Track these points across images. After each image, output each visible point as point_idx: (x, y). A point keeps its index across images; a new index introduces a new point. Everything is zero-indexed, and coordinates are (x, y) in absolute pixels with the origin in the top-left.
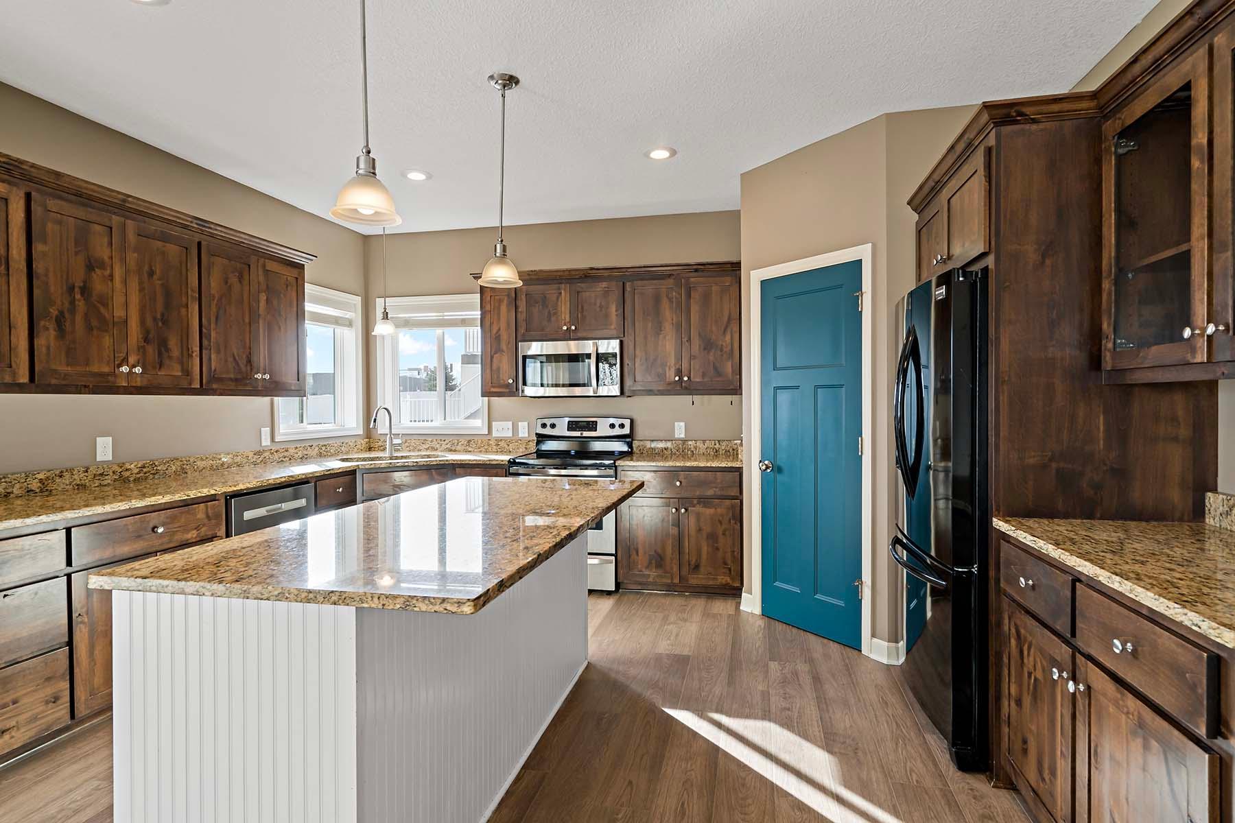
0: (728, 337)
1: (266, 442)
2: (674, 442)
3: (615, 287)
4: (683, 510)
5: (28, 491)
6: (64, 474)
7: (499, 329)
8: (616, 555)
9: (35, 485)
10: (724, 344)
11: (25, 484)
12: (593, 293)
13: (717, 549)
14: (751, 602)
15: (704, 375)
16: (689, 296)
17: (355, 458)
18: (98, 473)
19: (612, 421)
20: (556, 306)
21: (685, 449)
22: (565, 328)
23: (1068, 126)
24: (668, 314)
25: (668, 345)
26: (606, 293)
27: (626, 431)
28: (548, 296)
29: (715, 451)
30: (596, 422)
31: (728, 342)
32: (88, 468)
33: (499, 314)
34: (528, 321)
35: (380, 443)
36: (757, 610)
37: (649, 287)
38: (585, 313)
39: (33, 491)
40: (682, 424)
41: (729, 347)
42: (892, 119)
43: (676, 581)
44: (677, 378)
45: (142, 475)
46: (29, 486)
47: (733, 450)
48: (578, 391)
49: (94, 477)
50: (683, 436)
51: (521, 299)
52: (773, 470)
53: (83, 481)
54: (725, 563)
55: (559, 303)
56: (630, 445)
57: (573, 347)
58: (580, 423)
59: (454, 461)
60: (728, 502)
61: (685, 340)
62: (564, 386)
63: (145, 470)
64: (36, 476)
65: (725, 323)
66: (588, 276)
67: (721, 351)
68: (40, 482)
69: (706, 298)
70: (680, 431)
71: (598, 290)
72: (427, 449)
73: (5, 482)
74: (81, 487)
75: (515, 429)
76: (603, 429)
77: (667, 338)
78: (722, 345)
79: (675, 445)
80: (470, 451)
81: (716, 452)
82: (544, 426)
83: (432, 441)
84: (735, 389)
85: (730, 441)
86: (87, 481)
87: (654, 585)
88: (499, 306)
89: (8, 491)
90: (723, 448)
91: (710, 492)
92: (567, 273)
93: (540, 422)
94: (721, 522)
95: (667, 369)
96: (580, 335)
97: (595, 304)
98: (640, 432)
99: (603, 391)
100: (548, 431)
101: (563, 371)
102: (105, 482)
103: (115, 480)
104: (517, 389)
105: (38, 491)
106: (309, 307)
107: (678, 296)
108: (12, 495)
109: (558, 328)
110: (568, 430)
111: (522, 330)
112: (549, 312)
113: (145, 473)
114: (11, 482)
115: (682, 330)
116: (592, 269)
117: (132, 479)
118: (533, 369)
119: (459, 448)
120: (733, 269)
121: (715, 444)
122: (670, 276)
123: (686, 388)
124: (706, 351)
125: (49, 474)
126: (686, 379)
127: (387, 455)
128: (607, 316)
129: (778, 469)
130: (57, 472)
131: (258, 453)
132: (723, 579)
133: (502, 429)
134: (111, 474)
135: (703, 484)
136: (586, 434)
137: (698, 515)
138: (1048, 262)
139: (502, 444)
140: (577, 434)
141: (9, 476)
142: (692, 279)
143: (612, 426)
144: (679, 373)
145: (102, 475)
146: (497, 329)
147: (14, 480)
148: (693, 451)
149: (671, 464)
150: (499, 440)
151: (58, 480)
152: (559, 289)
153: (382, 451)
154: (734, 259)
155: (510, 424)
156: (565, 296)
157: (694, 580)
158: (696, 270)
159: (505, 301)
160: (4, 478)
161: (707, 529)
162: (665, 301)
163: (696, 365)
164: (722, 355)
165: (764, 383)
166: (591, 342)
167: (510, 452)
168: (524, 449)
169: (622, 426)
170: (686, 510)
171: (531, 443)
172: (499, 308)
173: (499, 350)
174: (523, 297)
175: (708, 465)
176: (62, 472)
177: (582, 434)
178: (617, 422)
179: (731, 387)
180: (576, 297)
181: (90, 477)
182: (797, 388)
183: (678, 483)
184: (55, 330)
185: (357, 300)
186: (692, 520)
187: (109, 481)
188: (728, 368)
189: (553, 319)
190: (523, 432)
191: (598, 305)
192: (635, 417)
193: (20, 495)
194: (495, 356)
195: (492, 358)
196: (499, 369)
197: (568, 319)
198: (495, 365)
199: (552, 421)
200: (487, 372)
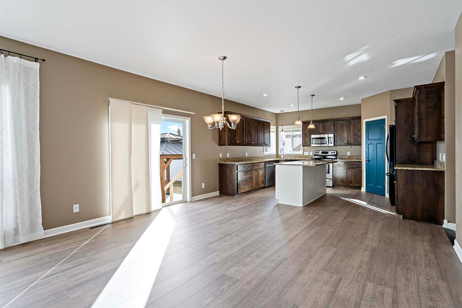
1: (263, 155)
3: (332, 123)
4: (348, 170)
8: (332, 179)
12: (327, 124)
13: (356, 178)
14: (363, 189)
15: (354, 141)
16: (350, 124)
18: (246, 158)
19: (332, 151)
20: (319, 127)
22: (321, 132)
23: (409, 102)
24: (345, 128)
25: (345, 134)
26: (331, 124)
27: (335, 154)
28: (317, 125)
30: (328, 152)
33: (306, 129)
34: (313, 130)
35: (280, 156)
36: (365, 191)
37: (341, 122)
38: (326, 129)
42: (390, 91)
43: (346, 185)
44: (347, 142)
48: (323, 145)
50: (349, 155)
52: (368, 161)
54: (358, 182)
56: (336, 157)
57: (322, 136)
58: (324, 152)
60: (359, 169)
61: (349, 134)
62: (318, 144)
66: (326, 121)
69: (354, 125)
70: (349, 154)
71: (329, 124)
76: (330, 153)
79: (347, 157)
80: (299, 158)
81: (356, 158)
82: (316, 153)
84: (360, 144)
87: (341, 186)
88: (306, 127)
91: (354, 166)
92: (321, 120)
94: (357, 173)
95: (345, 140)
96: (324, 133)
98: (339, 154)
99: (330, 145)
100: (317, 154)
101: (319, 141)
104: (310, 145)
106: (271, 130)
107: (347, 124)
110: (321, 154)
111: (311, 132)
115: (348, 132)
116: (327, 119)
118: (314, 141)
119: (296, 157)
120: (359, 118)
122: (346, 120)
123: (349, 144)
124: (354, 136)
126: (349, 142)
127: (283, 158)
128: (331, 129)
129: (369, 161)
131: (262, 157)
132: (357, 185)
133: (306, 154)
134: (248, 158)
135: (353, 165)
136: (326, 154)
137: (352, 171)
138: (406, 124)
139: (306, 157)
140: (324, 154)
142: (351, 121)
143: (332, 153)
144: (348, 141)
146: (306, 132)
148: (351, 158)
149: (345, 160)
153: (280, 158)
154: (360, 116)
155: (308, 152)
156: (321, 125)
157: (350, 185)
158: (352, 118)
161: (354, 174)
162: (344, 125)
163: (352, 139)
164: (358, 137)
165: (366, 143)
166: (327, 135)
167: (308, 158)
168: (311, 158)
169: (334, 153)
170: (349, 170)
171: (313, 156)
173: (306, 137)
175: (354, 160)
178: (333, 152)
180: (324, 125)
182: (373, 144)
183: (347, 164)
185: (275, 127)
186: (350, 172)
189: (319, 130)
190: (311, 154)
191: (329, 127)
192: (337, 151)
195: (305, 139)
196: (306, 141)
197: (322, 130)
198: (305, 140)
199: (318, 152)
200: (304, 141)
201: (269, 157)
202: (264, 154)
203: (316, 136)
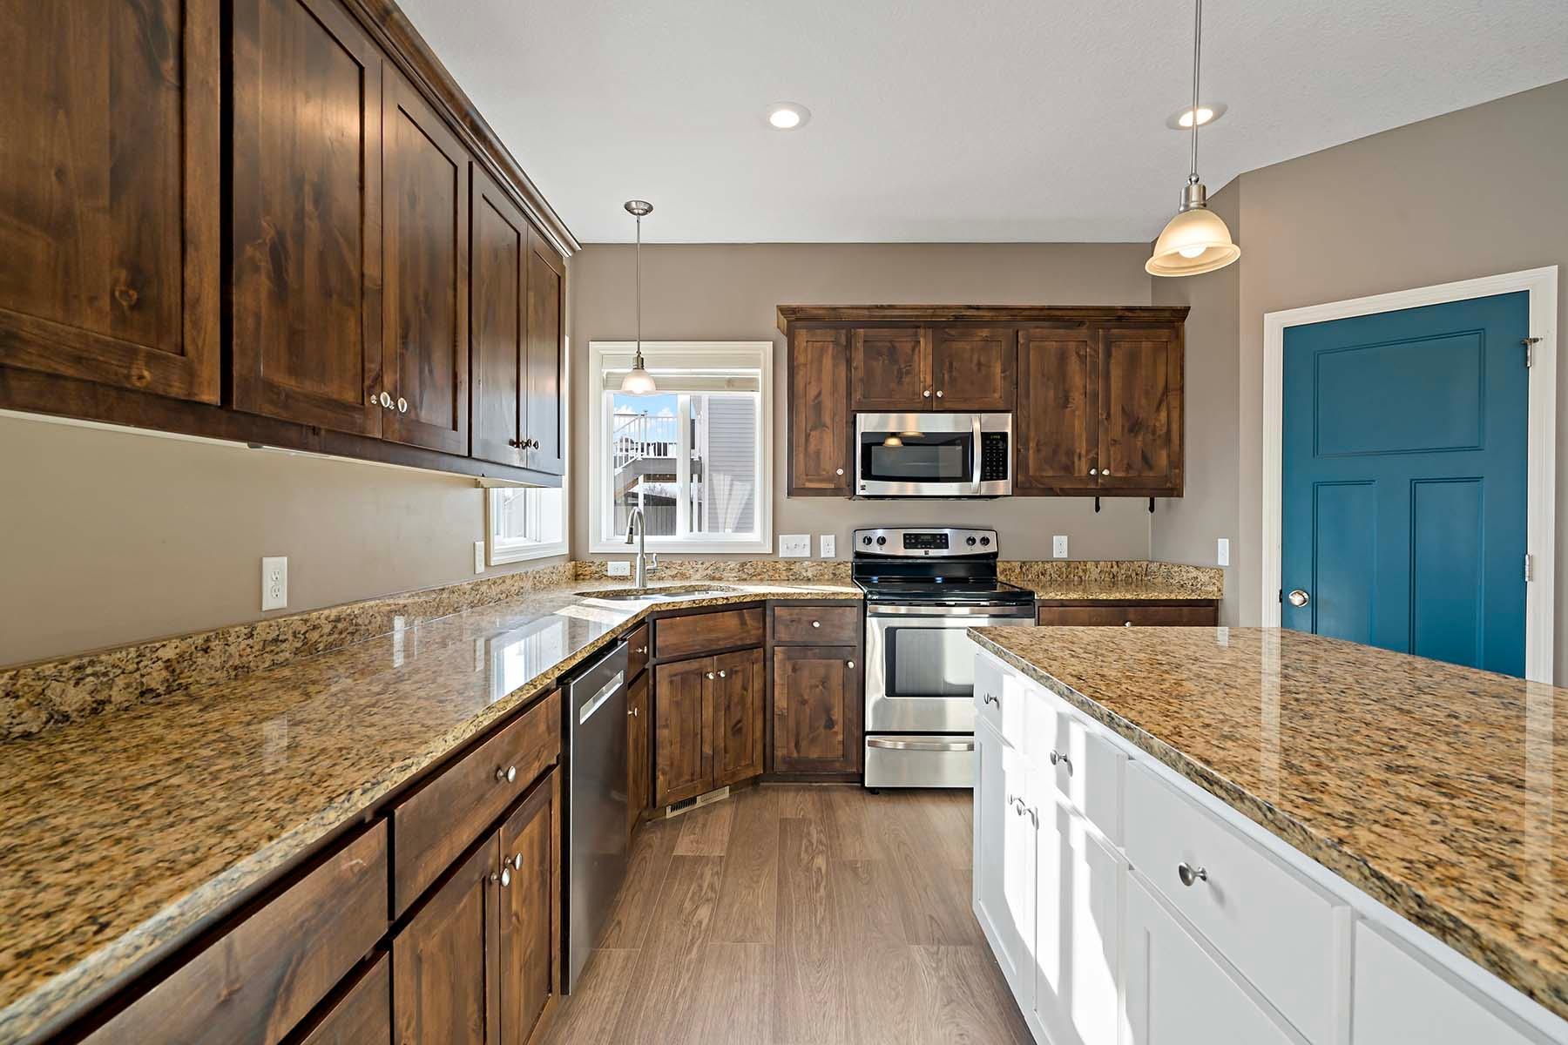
0: (1163, 414)
1: (480, 568)
2: (1054, 564)
3: (1001, 337)
5: (142, 694)
6: (212, 644)
7: (819, 394)
9: (156, 677)
10: (1158, 424)
11: (137, 675)
12: (969, 343)
15: (1129, 468)
16: (1108, 355)
17: (594, 593)
18: (270, 638)
19: (973, 533)
20: (909, 362)
21: (1070, 573)
22: (927, 394)
24: (1078, 379)
25: (1079, 423)
26: (988, 344)
27: (989, 548)
28: (897, 345)
29: (1111, 576)
30: (949, 535)
31: (1163, 422)
32: (254, 629)
33: (820, 371)
34: (868, 380)
35: (594, 568)
37: (1052, 338)
38: (955, 373)
39: (152, 690)
40: (1065, 539)
41: (1165, 430)
44: (1092, 473)
45: (336, 636)
46: (144, 680)
47: (1137, 574)
49: (264, 648)
50: (1065, 555)
51: (856, 348)
53: (244, 658)
55: (916, 357)
58: (922, 537)
59: (773, 595)
61: (1101, 417)
63: (340, 626)
64: (160, 653)
65: (1159, 394)
67: (1154, 433)
68: (167, 668)
69: (1133, 360)
70: (1060, 547)
71: (977, 339)
72: (673, 577)
73: (92, 675)
74: (242, 672)
75: (815, 545)
76: (956, 546)
77: (1077, 413)
78: (1155, 426)
79: (1056, 568)
80: (746, 580)
81: (1113, 578)
82: (867, 540)
83: (681, 565)
84: (1174, 488)
85: (1133, 562)
86: (251, 658)
88: (821, 357)
89: (99, 697)
90: (1123, 572)
92: (930, 312)
93: (860, 536)
95: (1076, 459)
96: (950, 404)
97: (971, 361)
100: (872, 548)
102: (281, 658)
103: (297, 652)
104: (851, 484)
105: (161, 690)
107: (1093, 353)
108: (109, 708)
109: (914, 394)
110: (905, 548)
111: (857, 396)
112: (900, 370)
113: (341, 633)
114: (105, 674)
115: (1098, 403)
116: (969, 308)
117: (321, 646)
119: (725, 574)
120: (1171, 319)
121: (1112, 567)
124: (1132, 434)
125: (183, 646)
126: (1105, 472)
127: (637, 587)
128: (988, 379)
130: (200, 641)
133: (795, 546)
134: (291, 638)
136: (929, 553)
139: (796, 568)
140: (920, 552)
141: (103, 658)
142: (1113, 331)
143: (971, 541)
144: (1094, 463)
145: (276, 641)
146: (816, 393)
147: (114, 666)
148: (1081, 577)
150: (790, 562)
151: (201, 659)
152: (916, 334)
153: (596, 579)
155: (808, 537)
156: (925, 344)
158: (1119, 318)
159: (830, 351)
160: (92, 663)
162: (1075, 360)
164: (1154, 440)
167: (809, 580)
168: (831, 576)
169: (985, 541)
171: (841, 566)
172: (820, 362)
173: (819, 425)
174: (860, 345)
176: (208, 640)
177: (926, 553)
178: (979, 535)
179: (1168, 485)
180: (938, 343)
181: (256, 648)
184: (269, 278)
187: (287, 655)
188: (1162, 459)
189: (906, 380)
190: (828, 547)
191: (975, 361)
193: (126, 704)
194: (813, 433)
195: (808, 436)
196: (818, 453)
197: (929, 381)
198: (812, 448)
199: (880, 533)
200: (800, 458)
201: (528, 585)
202: (494, 561)
203: (886, 424)
